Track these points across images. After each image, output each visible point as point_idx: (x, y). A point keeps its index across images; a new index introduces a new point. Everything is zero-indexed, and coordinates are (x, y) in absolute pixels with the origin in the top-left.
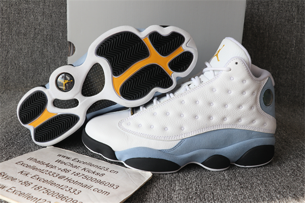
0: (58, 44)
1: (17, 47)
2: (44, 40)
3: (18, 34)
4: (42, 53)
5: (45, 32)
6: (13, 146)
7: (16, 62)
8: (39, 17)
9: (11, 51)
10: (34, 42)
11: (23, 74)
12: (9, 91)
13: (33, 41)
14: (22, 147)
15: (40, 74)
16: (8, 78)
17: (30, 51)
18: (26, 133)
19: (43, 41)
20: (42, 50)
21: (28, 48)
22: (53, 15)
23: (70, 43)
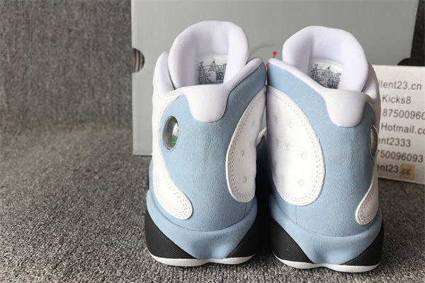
0: (106, 54)
1: (40, 60)
2: (84, 48)
3: (43, 39)
4: (81, 69)
5: (86, 36)
6: (63, 218)
7: (40, 84)
8: (76, 13)
9: (31, 67)
10: (68, 51)
11: (51, 103)
12: (28, 130)
13: (66, 50)
14: (79, 219)
15: (79, 103)
16: (28, 110)
17: (61, 67)
18: (79, 196)
19: (82, 51)
20: (81, 64)
21: (59, 61)
22: (98, 9)
23: (135, 50)
